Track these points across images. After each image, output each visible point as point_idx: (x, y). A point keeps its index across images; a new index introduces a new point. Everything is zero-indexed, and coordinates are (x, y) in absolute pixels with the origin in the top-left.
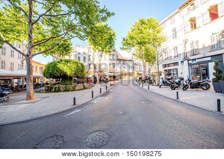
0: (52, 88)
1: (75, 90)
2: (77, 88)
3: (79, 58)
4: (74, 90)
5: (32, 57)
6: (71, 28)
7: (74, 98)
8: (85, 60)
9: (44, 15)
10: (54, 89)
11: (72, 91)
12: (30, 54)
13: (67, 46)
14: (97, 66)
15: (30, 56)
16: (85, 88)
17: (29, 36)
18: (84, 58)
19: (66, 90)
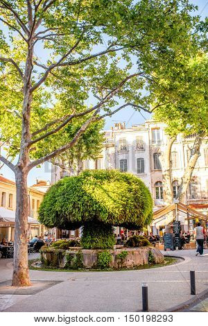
0: (61, 256)
1: (125, 268)
2: (129, 262)
3: (124, 163)
4: (121, 266)
5: (27, 171)
6: (113, 83)
7: (145, 290)
8: (141, 170)
9: (58, 64)
10: (65, 261)
11: (115, 269)
12: (25, 163)
13: (92, 132)
14: (185, 188)
15: (24, 170)
16: (152, 263)
17: (25, 119)
18: (141, 162)
19: (100, 266)
